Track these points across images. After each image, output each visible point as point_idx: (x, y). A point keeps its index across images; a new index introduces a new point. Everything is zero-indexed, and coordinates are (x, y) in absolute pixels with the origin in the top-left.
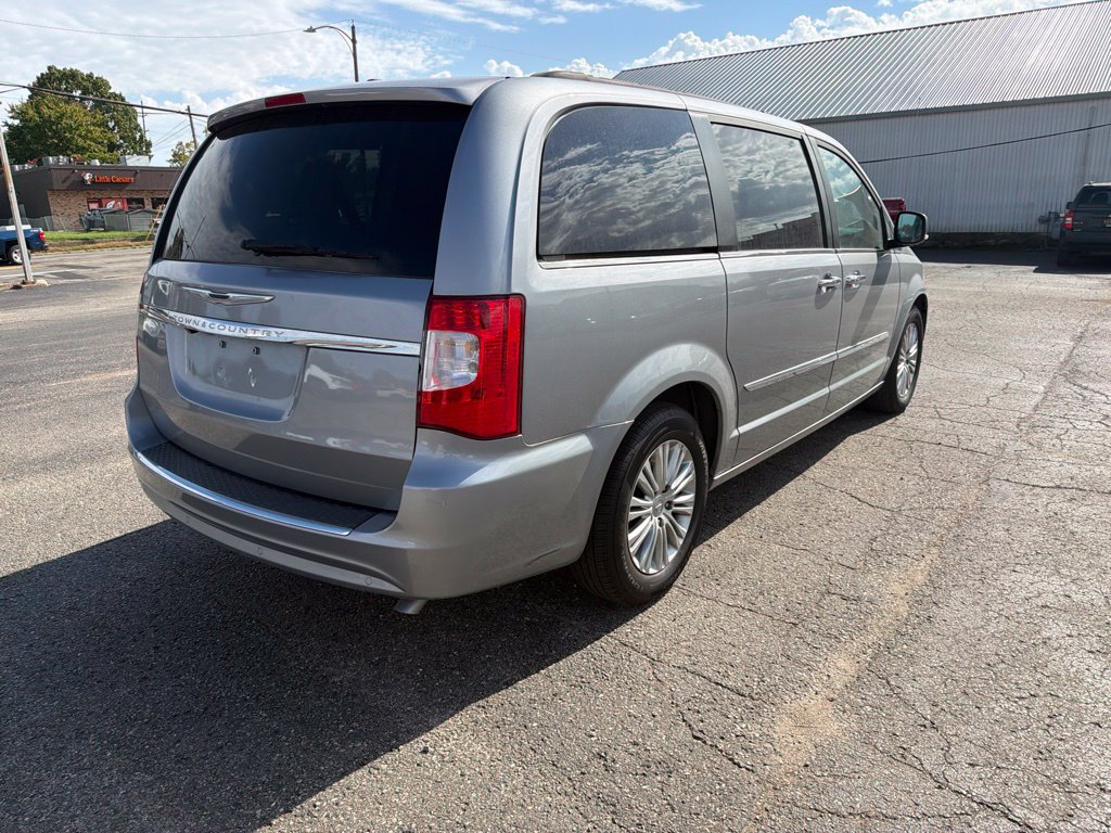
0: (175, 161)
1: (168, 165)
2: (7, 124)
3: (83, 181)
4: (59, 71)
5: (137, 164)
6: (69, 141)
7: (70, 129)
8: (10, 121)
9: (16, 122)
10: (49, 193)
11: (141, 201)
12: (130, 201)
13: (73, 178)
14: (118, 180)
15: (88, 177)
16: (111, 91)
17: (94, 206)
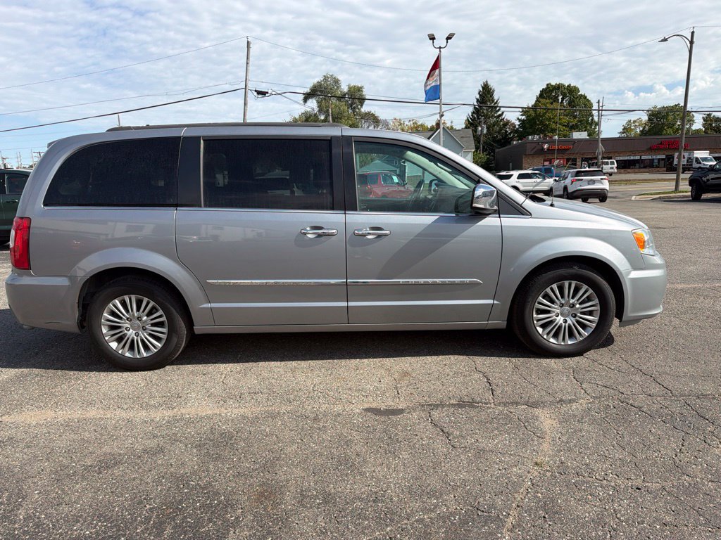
0: (623, 133)
1: (618, 135)
2: (518, 119)
3: (543, 149)
4: (552, 86)
5: (580, 137)
6: (547, 126)
7: (549, 119)
8: (520, 117)
9: (523, 117)
10: (524, 156)
11: (575, 160)
12: (568, 160)
13: (538, 147)
14: (563, 148)
15: (546, 146)
16: (580, 93)
17: (546, 163)
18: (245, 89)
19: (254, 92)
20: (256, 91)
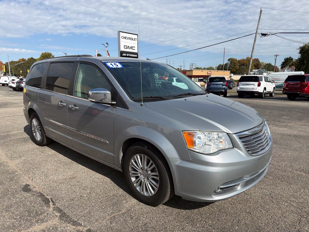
18: (256, 33)
19: (260, 34)
20: (261, 34)
